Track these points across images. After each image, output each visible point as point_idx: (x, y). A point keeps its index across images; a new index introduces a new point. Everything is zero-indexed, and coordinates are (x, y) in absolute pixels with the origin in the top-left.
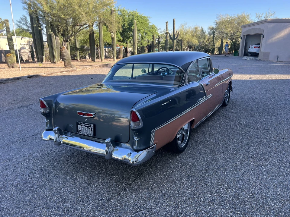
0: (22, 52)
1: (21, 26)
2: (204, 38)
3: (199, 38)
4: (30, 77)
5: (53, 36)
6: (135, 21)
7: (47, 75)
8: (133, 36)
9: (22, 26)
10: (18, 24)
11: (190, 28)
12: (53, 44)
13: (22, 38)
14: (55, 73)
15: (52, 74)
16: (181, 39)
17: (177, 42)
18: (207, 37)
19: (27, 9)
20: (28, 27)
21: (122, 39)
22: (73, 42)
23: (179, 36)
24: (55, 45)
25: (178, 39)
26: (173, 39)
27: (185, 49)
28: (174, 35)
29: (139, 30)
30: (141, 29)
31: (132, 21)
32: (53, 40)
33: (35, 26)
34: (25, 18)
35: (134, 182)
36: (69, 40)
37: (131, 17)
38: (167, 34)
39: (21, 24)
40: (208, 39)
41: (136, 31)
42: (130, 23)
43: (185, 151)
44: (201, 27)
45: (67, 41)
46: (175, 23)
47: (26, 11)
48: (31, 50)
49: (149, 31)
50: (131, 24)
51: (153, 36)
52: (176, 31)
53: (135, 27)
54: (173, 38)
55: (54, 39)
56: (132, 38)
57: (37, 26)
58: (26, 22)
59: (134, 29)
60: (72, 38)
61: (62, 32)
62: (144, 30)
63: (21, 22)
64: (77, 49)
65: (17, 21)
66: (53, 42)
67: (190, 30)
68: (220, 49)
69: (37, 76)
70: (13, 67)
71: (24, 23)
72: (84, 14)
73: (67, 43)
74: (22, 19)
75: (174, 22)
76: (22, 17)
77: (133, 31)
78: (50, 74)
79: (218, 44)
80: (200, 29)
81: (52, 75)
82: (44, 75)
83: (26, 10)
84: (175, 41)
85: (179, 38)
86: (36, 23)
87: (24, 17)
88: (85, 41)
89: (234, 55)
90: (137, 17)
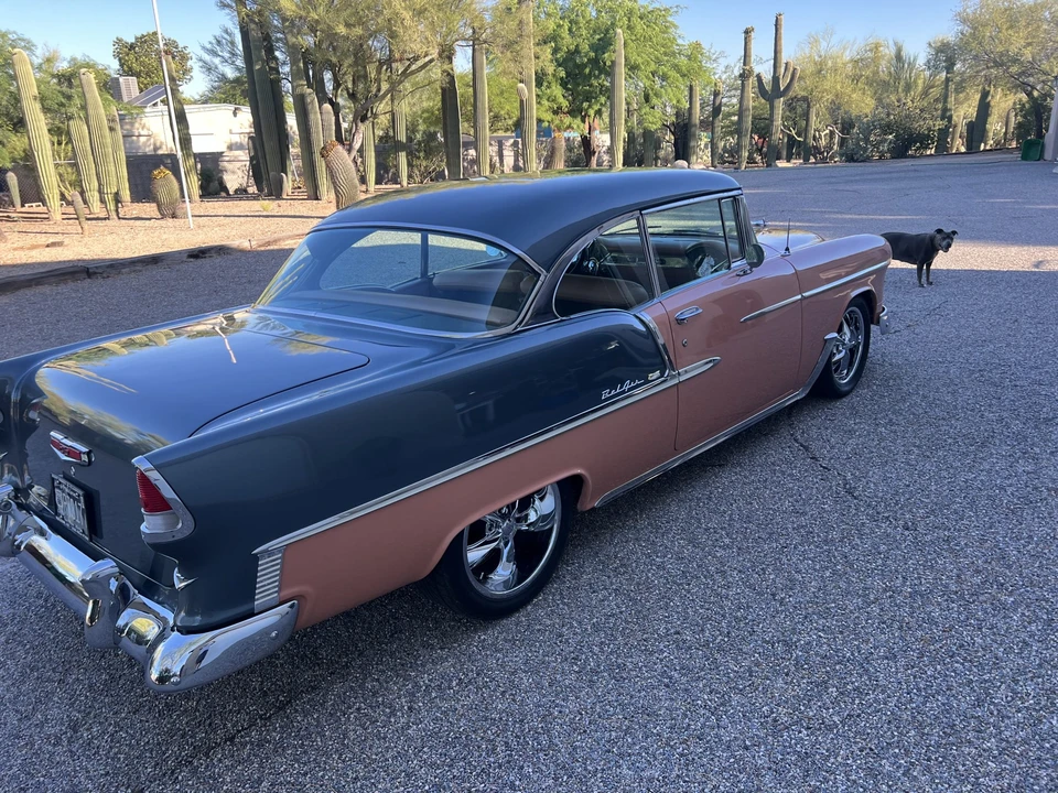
0: (227, 159)
1: (216, 68)
2: (908, 88)
3: (881, 87)
4: (198, 254)
5: (312, 101)
6: (619, 31)
7: (260, 246)
8: (610, 93)
9: (220, 66)
10: (207, 58)
11: (845, 49)
12: (313, 130)
13: (236, 109)
14: (289, 237)
15: (275, 241)
16: (804, 94)
17: (790, 106)
18: (920, 82)
19: (228, 6)
20: (238, 69)
21: (565, 104)
22: (384, 120)
23: (796, 84)
24: (318, 133)
25: (791, 94)
26: (770, 93)
27: (823, 134)
28: (776, 79)
29: (633, 68)
30: (640, 60)
31: (607, 31)
32: (312, 117)
33: (257, 67)
34: (228, 38)
35: (232, 739)
36: (369, 114)
37: (605, 18)
38: (744, 76)
39: (217, 61)
40: (925, 93)
41: (622, 70)
42: (599, 40)
43: (529, 607)
44: (891, 43)
45: (364, 118)
46: (783, 31)
47: (229, 14)
48: (252, 154)
49: (676, 67)
50: (604, 43)
51: (691, 89)
52: (786, 64)
53: (619, 55)
54: (772, 91)
55: (316, 113)
56: (603, 99)
57: (263, 67)
58: (234, 54)
59: (613, 62)
60: (382, 107)
61: (350, 86)
62: (653, 67)
63: (214, 53)
64: (398, 147)
65: (204, 48)
66: (312, 123)
67: (847, 57)
68: (976, 131)
69: (221, 250)
70: (174, 216)
71: (227, 55)
72: (407, 15)
73: (362, 127)
74: (219, 42)
75: (776, 25)
76: (218, 33)
77: (609, 72)
78: (269, 243)
79: (965, 112)
80: (890, 51)
81: (276, 247)
82: (246, 245)
83: (227, 11)
84: (780, 103)
85: (798, 90)
86: (259, 58)
87: (226, 36)
88: (433, 113)
89: (1024, 158)
90: (630, 14)
